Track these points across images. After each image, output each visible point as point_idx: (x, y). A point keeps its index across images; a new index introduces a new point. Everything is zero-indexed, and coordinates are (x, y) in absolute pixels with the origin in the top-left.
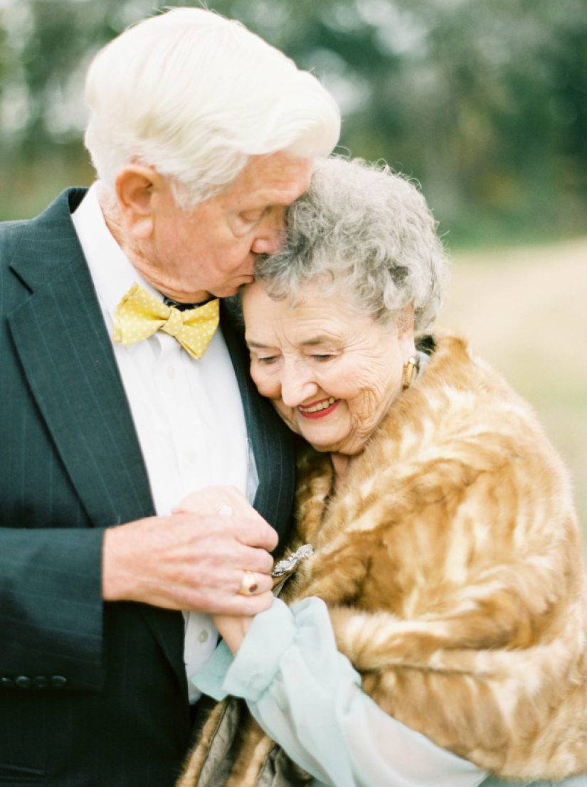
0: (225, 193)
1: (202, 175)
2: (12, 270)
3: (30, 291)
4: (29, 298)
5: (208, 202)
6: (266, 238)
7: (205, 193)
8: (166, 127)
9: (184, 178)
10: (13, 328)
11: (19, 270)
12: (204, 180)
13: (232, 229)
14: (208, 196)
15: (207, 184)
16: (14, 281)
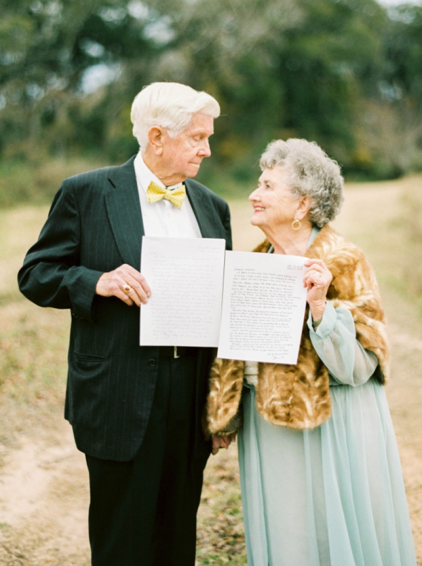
0: (186, 129)
1: (177, 124)
2: (109, 180)
3: (115, 187)
4: (114, 189)
5: (180, 134)
6: (203, 150)
7: (179, 130)
8: (163, 110)
9: (171, 127)
10: (106, 198)
11: (112, 180)
12: (178, 126)
13: (191, 144)
14: (181, 131)
15: (180, 127)
16: (109, 183)
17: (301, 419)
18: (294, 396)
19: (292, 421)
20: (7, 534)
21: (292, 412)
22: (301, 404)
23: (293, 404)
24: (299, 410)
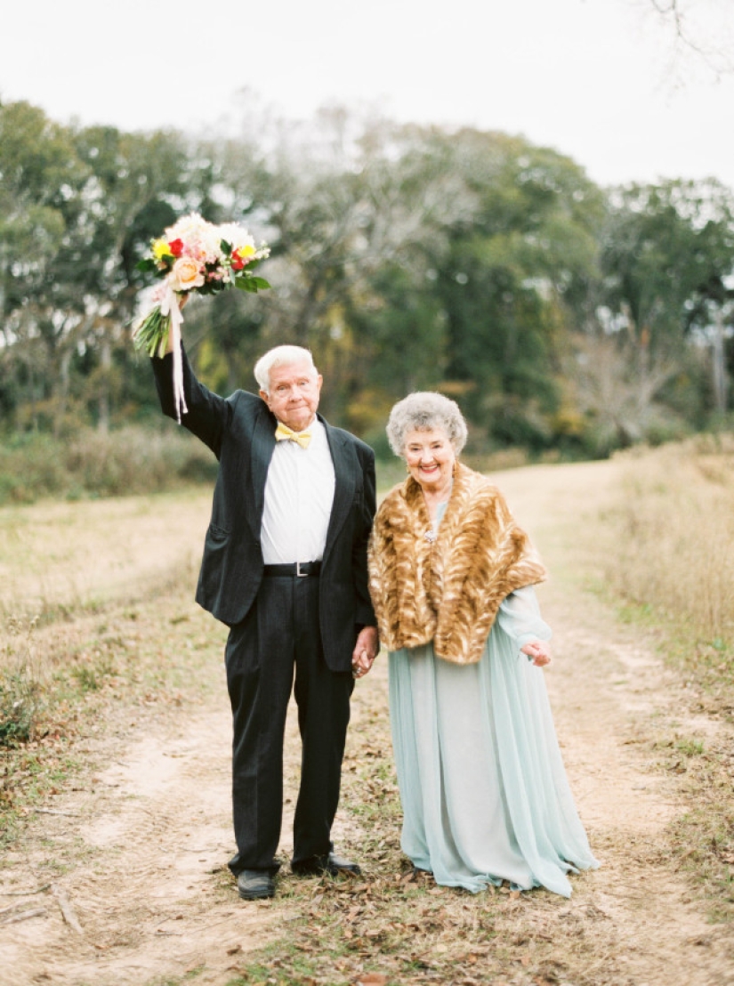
17: (455, 653)
18: (453, 634)
19: (447, 654)
20: (146, 803)
21: (448, 646)
22: (459, 642)
23: (450, 639)
24: (456, 646)
